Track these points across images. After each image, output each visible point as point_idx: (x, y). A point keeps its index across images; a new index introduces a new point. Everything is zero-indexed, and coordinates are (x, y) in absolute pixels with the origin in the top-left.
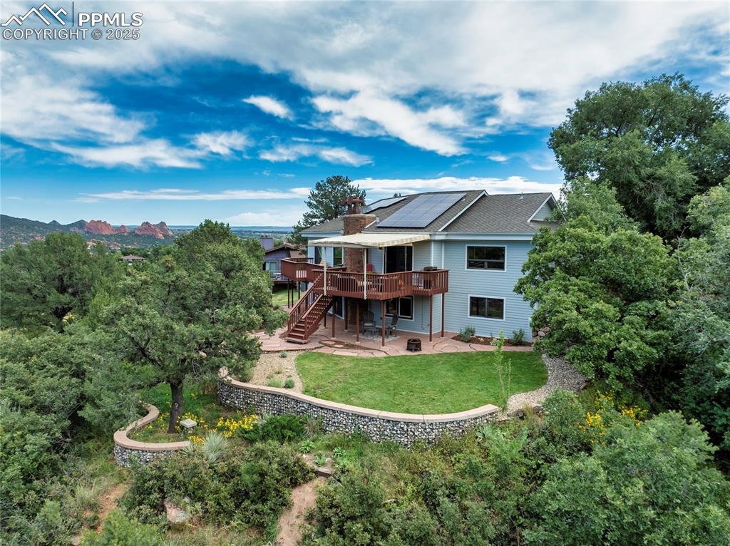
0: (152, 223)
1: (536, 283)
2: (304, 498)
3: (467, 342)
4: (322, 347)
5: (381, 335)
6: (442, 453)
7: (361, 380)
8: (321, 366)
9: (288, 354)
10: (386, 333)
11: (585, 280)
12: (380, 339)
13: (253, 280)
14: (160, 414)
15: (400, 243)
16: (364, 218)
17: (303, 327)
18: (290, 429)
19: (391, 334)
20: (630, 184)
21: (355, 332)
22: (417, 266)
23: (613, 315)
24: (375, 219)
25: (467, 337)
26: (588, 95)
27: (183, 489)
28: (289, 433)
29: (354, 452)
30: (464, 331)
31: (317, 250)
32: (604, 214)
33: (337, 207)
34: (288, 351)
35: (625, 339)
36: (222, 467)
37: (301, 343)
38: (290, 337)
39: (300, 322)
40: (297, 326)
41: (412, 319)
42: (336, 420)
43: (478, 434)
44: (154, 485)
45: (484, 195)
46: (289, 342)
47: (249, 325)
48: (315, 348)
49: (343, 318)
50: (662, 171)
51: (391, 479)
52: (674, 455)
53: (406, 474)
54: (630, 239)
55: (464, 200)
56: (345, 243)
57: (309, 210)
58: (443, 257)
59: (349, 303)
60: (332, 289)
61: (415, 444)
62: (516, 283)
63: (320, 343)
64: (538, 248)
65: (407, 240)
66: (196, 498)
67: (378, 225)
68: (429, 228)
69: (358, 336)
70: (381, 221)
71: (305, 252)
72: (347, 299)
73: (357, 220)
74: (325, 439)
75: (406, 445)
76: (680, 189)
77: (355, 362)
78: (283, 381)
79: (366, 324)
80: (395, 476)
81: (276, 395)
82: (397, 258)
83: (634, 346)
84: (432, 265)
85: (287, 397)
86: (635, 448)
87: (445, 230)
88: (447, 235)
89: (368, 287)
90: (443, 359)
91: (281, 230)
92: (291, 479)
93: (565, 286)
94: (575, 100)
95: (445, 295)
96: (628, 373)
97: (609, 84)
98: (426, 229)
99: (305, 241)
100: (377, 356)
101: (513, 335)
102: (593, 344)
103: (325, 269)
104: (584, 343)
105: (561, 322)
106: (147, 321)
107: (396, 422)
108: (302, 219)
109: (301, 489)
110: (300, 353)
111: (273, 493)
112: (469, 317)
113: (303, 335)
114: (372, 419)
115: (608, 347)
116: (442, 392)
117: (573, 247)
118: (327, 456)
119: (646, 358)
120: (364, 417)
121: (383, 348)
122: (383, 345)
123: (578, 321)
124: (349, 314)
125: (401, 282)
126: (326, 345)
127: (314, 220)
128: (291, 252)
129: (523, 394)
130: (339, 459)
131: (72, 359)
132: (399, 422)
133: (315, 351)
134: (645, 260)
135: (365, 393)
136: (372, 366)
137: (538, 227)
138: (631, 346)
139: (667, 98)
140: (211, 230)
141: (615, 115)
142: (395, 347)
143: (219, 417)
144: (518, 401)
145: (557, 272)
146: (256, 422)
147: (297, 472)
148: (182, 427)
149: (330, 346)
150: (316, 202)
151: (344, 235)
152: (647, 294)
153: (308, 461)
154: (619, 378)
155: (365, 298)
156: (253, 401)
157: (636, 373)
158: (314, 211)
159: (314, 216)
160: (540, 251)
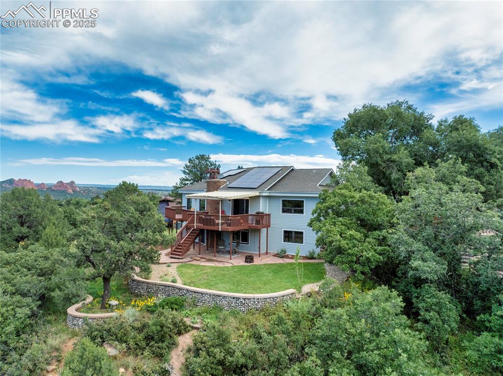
0: (65, 181)
1: (320, 221)
2: (185, 341)
3: (281, 258)
4: (192, 261)
5: (229, 254)
6: (264, 315)
7: (217, 278)
8: (193, 271)
9: (172, 265)
10: (232, 253)
11: (346, 219)
12: (229, 256)
13: (156, 217)
14: (94, 299)
15: (241, 198)
16: (220, 182)
17: (181, 249)
18: (176, 304)
19: (235, 253)
20: (377, 164)
21: (213, 252)
22: (252, 211)
23: (360, 238)
24: (226, 182)
25: (282, 255)
26: (355, 110)
27: (115, 337)
28: (176, 306)
29: (214, 316)
30: (280, 251)
31: (189, 200)
32: (360, 182)
33: (201, 174)
34: (171, 263)
35: (366, 251)
36: (138, 324)
37: (179, 259)
38: (172, 255)
39: (179, 246)
40: (176, 248)
41: (248, 244)
42: (203, 299)
43: (284, 305)
44: (97, 334)
45: (293, 169)
46: (171, 258)
47: (155, 242)
48: (188, 261)
49: (205, 244)
50: (395, 157)
51: (235, 329)
52: (382, 307)
53: (244, 327)
54: (369, 196)
55: (280, 172)
56: (209, 197)
57: (184, 176)
58: (267, 206)
59: (209, 235)
60: (199, 225)
61: (249, 311)
62: (309, 221)
63: (191, 258)
64: (322, 201)
65: (245, 195)
66: (121, 341)
67: (228, 186)
68: (259, 188)
69: (215, 255)
70: (230, 184)
71: (180, 203)
72: (208, 231)
73: (215, 183)
74: (197, 310)
75: (243, 312)
76: (405, 167)
77: (214, 269)
78: (171, 279)
79: (220, 247)
80: (237, 328)
81: (166, 286)
82: (239, 206)
83: (370, 254)
84: (261, 211)
85: (174, 287)
86: (363, 304)
87: (269, 189)
88: (270, 193)
89: (222, 224)
90: (267, 267)
91: (159, 188)
92: (178, 330)
93: (335, 222)
94: (348, 113)
95: (268, 229)
96: (367, 269)
97: (367, 104)
98: (257, 189)
99: (180, 195)
100: (227, 265)
101: (309, 253)
102: (349, 254)
103: (196, 212)
104: (344, 254)
105: (331, 242)
106: (96, 239)
107: (238, 298)
108: (178, 181)
109: (184, 336)
110: (179, 264)
111: (168, 337)
112: (283, 242)
113: (181, 254)
114: (224, 297)
115: (356, 255)
116: (265, 284)
117: (339, 200)
118: (198, 319)
119: (377, 261)
120: (220, 296)
121: (230, 261)
122: (231, 259)
123: (340, 241)
124: (209, 241)
125: (242, 221)
126: (195, 260)
127: (187, 182)
128: (170, 203)
129: (311, 285)
130: (205, 320)
131: (37, 266)
132: (240, 298)
133: (188, 263)
134: (377, 208)
135: (220, 285)
136: (224, 271)
137: (322, 188)
138: (368, 254)
139: (399, 115)
140: (127, 188)
141: (368, 124)
142: (238, 261)
143: (131, 300)
144: (307, 288)
145: (330, 215)
146: (155, 301)
147: (181, 326)
148: (110, 305)
149: (197, 260)
150: (189, 170)
151: (207, 192)
152: (379, 227)
153: (188, 321)
154: (363, 273)
155: (220, 230)
156: (152, 290)
157: (371, 270)
158: (187, 176)
159: (187, 180)
160: (323, 203)
